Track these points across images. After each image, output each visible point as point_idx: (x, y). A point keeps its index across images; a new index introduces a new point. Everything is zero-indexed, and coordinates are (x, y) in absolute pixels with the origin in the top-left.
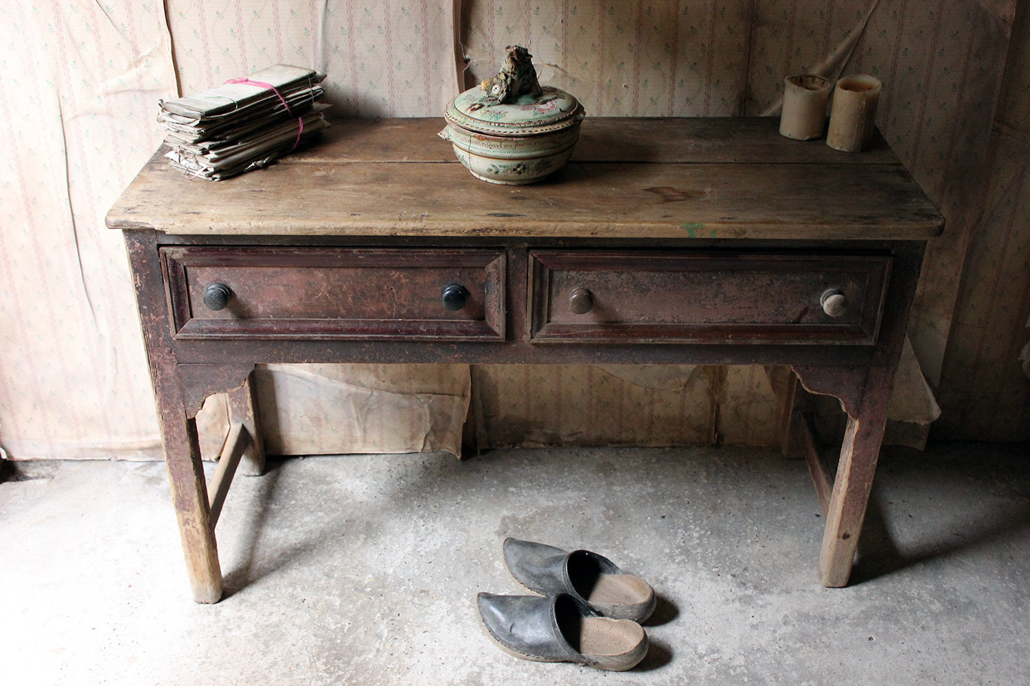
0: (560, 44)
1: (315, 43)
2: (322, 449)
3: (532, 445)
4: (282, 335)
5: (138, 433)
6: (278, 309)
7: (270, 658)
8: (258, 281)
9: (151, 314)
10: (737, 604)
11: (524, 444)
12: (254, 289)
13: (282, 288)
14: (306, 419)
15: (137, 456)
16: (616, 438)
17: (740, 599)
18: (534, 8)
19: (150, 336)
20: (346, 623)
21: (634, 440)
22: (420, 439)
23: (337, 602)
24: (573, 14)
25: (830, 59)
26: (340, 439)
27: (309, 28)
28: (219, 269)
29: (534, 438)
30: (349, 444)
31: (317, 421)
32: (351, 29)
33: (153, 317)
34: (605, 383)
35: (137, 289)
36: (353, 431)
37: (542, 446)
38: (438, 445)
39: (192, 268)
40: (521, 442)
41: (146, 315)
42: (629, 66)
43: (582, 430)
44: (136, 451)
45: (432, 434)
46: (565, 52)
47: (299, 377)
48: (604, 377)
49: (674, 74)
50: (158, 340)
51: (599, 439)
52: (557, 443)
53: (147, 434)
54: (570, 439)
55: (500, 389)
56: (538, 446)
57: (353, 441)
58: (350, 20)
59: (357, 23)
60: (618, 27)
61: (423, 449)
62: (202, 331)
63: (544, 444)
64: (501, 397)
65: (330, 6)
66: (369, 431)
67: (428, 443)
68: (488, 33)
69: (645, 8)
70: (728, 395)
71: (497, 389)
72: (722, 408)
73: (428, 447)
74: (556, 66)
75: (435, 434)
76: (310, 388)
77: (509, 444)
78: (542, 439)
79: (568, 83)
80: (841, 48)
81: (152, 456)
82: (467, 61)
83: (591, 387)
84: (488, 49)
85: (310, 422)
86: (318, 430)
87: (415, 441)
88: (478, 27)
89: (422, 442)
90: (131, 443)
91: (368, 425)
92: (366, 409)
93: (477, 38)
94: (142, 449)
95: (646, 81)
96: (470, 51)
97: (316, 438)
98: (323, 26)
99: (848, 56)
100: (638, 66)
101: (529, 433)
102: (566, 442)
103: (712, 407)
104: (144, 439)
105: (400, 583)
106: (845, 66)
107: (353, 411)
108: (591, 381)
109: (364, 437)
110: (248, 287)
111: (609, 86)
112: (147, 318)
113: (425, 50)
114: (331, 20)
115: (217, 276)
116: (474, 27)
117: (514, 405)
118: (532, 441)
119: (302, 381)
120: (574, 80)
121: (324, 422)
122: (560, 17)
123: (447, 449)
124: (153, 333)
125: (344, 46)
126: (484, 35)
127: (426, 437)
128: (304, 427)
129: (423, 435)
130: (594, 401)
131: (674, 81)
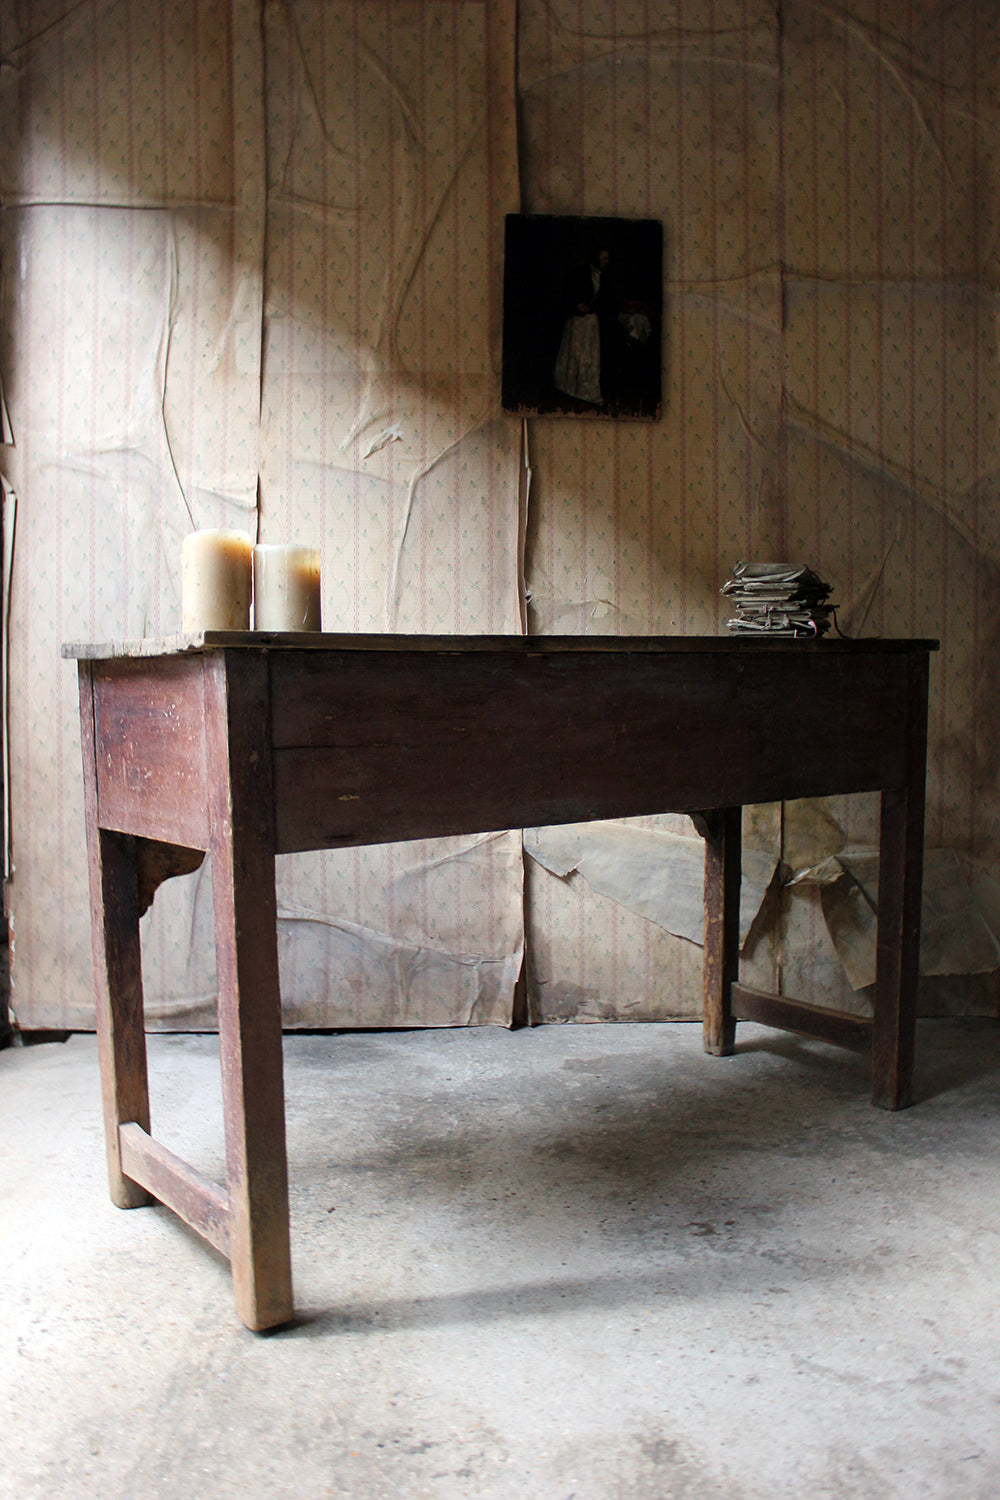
0: (612, 583)
1: (391, 577)
2: (359, 1021)
3: (587, 1019)
5: (162, 998)
7: (330, 1137)
10: (836, 1100)
11: (578, 1018)
14: (345, 983)
15: (156, 1026)
16: (677, 1011)
17: (838, 1097)
18: (589, 550)
20: (411, 1119)
21: (694, 1013)
22: (466, 1010)
23: (398, 1108)
24: (625, 554)
25: (856, 598)
26: (381, 1008)
27: (385, 565)
29: (588, 1009)
30: (389, 1015)
31: (357, 984)
32: (423, 566)
34: (663, 942)
36: (396, 998)
37: (597, 1020)
38: (485, 1018)
40: (574, 1016)
42: (676, 604)
43: (639, 999)
44: (157, 1020)
45: (479, 1003)
46: (618, 591)
47: (343, 930)
48: (661, 934)
49: (717, 611)
51: (657, 1011)
52: (613, 1016)
53: (172, 998)
54: (627, 1011)
55: (554, 949)
56: (592, 1020)
57: (394, 1012)
58: (423, 558)
59: (429, 562)
60: (664, 568)
61: (469, 1022)
63: (599, 1017)
64: (555, 960)
65: (407, 546)
66: (412, 998)
67: (475, 1014)
68: (548, 573)
69: (688, 551)
70: (790, 954)
71: (550, 948)
72: (785, 970)
73: (475, 1020)
74: (609, 603)
75: (483, 1004)
76: (353, 945)
77: (562, 1017)
78: (597, 1012)
79: (621, 620)
80: (864, 587)
81: (172, 1027)
82: (528, 598)
83: (648, 947)
84: (548, 586)
85: (349, 988)
86: (357, 996)
87: (461, 1013)
88: (539, 566)
89: (469, 1013)
90: (153, 1009)
91: (412, 991)
92: (411, 970)
93: (537, 574)
94: (163, 1017)
95: (692, 618)
96: (531, 587)
97: (354, 1007)
98: (399, 562)
99: (871, 595)
100: (683, 605)
101: (583, 1003)
102: (622, 1015)
103: (774, 971)
104: (167, 1004)
105: (464, 1096)
106: (870, 604)
107: (397, 971)
108: (648, 939)
109: (407, 1006)
111: (659, 623)
113: (490, 587)
114: (406, 557)
116: (535, 565)
117: (568, 968)
118: (586, 1014)
119: (348, 936)
120: (626, 617)
121: (364, 987)
122: (613, 558)
123: (496, 1022)
125: (416, 582)
126: (544, 573)
127: (473, 1007)
128: (343, 993)
129: (470, 1004)
130: (652, 963)
131: (717, 619)
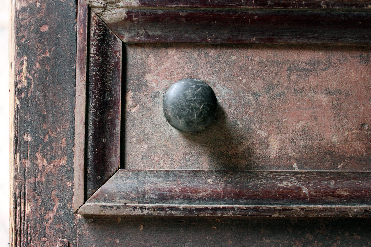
4: (320, 206)
6: (311, 147)
8: (275, 82)
9: (39, 155)
12: (265, 99)
13: (324, 99)
19: (28, 209)
28: (196, 53)
33: (41, 162)
35: (18, 92)
39: (139, 51)
41: (26, 158)
50: (43, 220)
62: (142, 196)
110: (254, 94)
112: (28, 163)
115: (189, 69)
124: (36, 201)
